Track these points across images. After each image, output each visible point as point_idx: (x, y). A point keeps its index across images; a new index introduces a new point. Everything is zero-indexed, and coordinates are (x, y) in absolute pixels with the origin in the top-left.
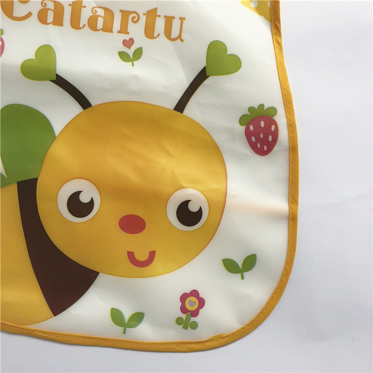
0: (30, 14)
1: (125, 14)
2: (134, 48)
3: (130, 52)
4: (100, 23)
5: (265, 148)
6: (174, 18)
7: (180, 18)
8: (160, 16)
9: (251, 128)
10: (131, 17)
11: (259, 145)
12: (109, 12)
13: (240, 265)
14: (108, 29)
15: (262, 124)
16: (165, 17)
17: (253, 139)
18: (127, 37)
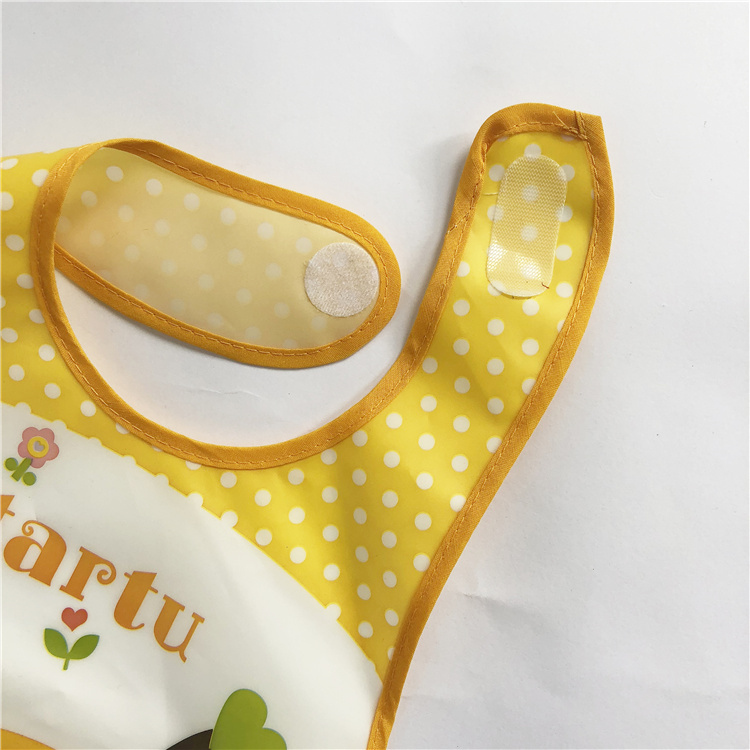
1: (88, 559)
2: (82, 631)
4: (31, 557)
6: (183, 608)
7: (194, 615)
8: (156, 591)
10: (98, 568)
12: (57, 543)
14: (43, 573)
16: (166, 597)
18: (76, 605)
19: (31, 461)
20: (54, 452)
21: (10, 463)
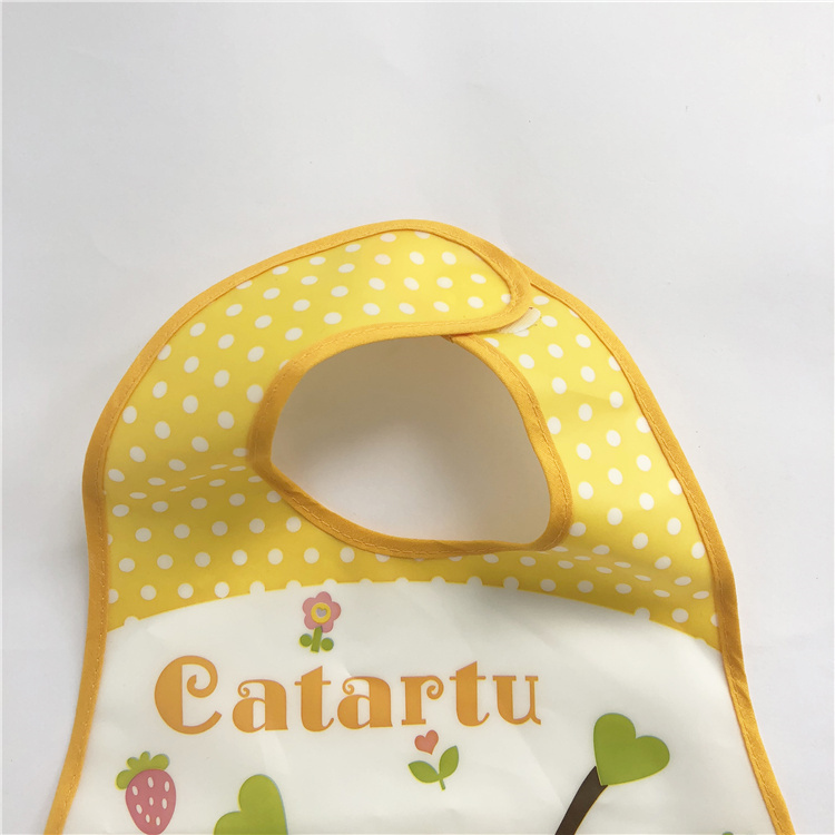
0: (217, 717)
1: (412, 684)
2: (439, 750)
3: (434, 759)
4: (364, 711)
6: (514, 678)
7: (527, 678)
8: (484, 678)
10: (424, 687)
12: (379, 686)
14: (381, 719)
16: (495, 678)
18: (422, 730)
19: (321, 628)
20: (336, 610)
21: (305, 640)
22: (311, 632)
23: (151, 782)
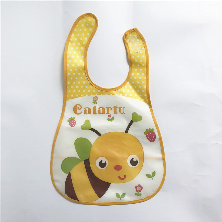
0: (82, 112)
1: (108, 108)
2: (111, 117)
3: (111, 118)
4: (101, 112)
5: (153, 140)
6: (121, 108)
7: (123, 108)
8: (117, 108)
9: (148, 135)
10: (109, 109)
11: (151, 140)
12: (103, 109)
13: (151, 175)
14: (104, 113)
15: (151, 134)
16: (119, 108)
17: (149, 138)
18: (109, 114)
19: (95, 101)
20: (97, 98)
21: (93, 102)
22: (94, 101)
23: (72, 121)
